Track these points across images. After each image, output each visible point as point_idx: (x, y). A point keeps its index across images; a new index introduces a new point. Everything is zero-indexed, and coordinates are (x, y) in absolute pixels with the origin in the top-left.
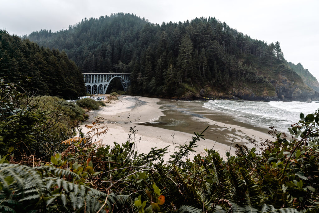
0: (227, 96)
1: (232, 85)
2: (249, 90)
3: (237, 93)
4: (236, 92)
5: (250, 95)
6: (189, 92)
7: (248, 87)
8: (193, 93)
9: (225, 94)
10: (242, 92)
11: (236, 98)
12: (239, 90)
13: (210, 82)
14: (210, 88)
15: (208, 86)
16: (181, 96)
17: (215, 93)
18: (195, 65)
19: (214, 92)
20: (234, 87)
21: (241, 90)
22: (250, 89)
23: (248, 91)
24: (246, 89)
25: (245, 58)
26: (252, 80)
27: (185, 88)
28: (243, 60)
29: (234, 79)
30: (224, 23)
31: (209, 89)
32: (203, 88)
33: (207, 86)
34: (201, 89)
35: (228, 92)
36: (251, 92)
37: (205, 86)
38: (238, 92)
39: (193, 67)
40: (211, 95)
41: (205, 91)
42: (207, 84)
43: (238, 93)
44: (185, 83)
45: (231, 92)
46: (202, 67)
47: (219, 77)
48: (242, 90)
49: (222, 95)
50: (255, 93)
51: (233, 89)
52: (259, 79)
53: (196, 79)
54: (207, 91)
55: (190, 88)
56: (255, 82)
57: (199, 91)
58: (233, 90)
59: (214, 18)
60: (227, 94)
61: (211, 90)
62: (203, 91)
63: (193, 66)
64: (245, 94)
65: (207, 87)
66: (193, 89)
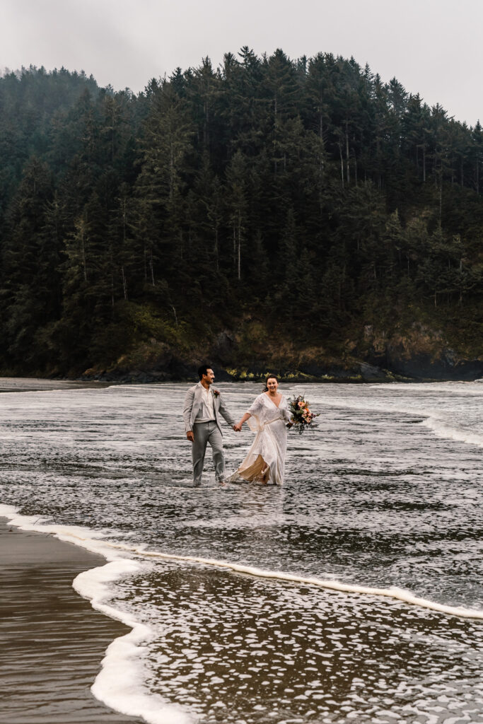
0: (332, 360)
1: (359, 313)
2: (431, 336)
3: (380, 349)
4: (379, 344)
5: (437, 355)
6: (153, 340)
7: (426, 322)
8: (171, 345)
9: (325, 355)
10: (401, 343)
11: (376, 370)
12: (389, 337)
13: (263, 300)
14: (261, 326)
15: (254, 318)
16: (115, 360)
17: (285, 350)
18: (193, 223)
19: (280, 345)
20: (367, 324)
21: (397, 335)
22: (437, 330)
23: (427, 338)
24: (418, 328)
25: (437, 203)
26: (443, 286)
27: (132, 324)
28: (427, 212)
29: (370, 288)
30: (394, 82)
31: (257, 330)
32: (230, 328)
33: (249, 317)
34: (217, 331)
35: (341, 346)
36: (440, 343)
37: (240, 316)
38: (385, 345)
39: (181, 234)
40: (264, 358)
41: (238, 339)
42: (246, 311)
43: (386, 351)
44: (139, 304)
45: (352, 345)
46: (226, 232)
47: (301, 275)
48: (404, 334)
49: (312, 356)
50: (455, 347)
51: (363, 330)
52: (468, 284)
53: (194, 285)
54: (245, 339)
55: (157, 324)
56: (455, 296)
57: (210, 339)
58: (361, 335)
59: (352, 61)
60: (335, 352)
61: (265, 333)
62: (230, 342)
63: (186, 228)
64: (412, 354)
65: (249, 321)
66: (177, 331)
